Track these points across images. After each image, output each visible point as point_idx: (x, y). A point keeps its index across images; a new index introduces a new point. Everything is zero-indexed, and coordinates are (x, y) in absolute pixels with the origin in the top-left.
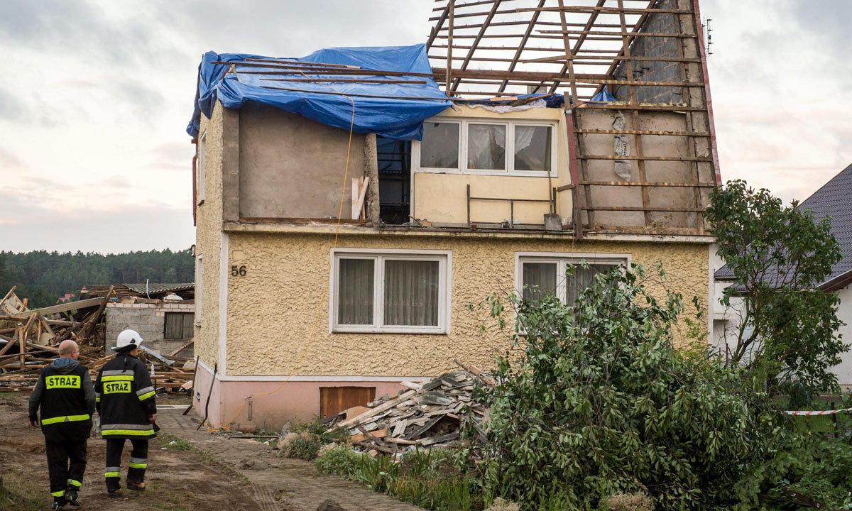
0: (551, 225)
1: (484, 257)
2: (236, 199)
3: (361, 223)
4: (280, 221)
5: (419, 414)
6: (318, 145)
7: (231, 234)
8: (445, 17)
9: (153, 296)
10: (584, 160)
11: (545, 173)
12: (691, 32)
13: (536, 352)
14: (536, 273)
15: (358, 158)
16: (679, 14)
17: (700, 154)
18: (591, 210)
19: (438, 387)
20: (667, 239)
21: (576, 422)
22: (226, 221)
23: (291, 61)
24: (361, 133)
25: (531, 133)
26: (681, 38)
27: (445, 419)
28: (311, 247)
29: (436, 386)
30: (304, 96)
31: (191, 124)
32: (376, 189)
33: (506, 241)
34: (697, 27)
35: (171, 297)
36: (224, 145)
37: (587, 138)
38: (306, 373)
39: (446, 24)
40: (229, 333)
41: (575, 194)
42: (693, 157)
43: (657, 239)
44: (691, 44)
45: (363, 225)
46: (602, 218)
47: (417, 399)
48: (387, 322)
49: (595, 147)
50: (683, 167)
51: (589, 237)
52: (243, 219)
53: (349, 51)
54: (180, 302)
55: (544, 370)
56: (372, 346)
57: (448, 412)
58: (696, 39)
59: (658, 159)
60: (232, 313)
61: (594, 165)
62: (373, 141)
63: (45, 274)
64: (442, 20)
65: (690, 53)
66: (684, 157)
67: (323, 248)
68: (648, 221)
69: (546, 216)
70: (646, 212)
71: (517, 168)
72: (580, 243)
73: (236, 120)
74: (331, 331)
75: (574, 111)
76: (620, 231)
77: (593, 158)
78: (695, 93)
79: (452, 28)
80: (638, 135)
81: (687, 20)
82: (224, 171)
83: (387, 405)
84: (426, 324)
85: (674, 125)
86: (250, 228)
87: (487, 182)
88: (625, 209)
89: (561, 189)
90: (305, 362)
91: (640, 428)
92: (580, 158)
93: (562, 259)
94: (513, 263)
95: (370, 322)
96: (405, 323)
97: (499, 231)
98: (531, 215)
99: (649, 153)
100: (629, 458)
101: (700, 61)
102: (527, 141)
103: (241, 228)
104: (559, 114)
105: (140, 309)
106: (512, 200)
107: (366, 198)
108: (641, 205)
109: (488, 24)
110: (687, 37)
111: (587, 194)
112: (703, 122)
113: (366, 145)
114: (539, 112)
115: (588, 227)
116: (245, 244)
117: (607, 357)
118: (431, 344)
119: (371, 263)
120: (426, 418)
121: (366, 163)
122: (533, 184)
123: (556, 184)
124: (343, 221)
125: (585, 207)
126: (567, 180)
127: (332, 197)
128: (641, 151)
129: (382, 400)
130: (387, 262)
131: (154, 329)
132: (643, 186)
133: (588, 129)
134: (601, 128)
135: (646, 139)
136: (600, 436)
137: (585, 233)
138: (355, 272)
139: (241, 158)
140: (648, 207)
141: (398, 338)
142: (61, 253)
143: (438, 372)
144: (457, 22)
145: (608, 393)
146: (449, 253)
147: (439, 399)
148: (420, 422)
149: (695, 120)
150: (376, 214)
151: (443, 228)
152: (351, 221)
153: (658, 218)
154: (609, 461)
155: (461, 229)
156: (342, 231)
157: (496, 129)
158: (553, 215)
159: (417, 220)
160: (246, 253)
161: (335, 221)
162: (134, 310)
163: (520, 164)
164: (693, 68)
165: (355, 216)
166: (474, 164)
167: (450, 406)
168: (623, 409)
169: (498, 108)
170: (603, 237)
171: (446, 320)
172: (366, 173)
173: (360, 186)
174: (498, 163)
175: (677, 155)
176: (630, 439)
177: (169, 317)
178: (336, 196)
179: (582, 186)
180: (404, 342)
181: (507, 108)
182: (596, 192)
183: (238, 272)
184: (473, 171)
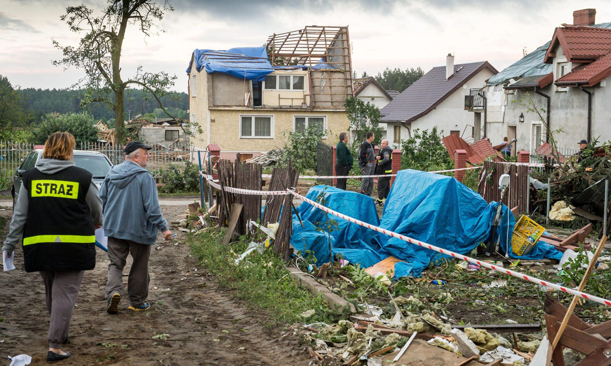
0: (304, 107)
1: (284, 116)
2: (212, 100)
3: (248, 106)
4: (225, 106)
5: (266, 160)
6: (235, 83)
7: (210, 110)
8: (272, 40)
9: (158, 123)
10: (314, 87)
11: (302, 90)
12: (346, 47)
13: (293, 143)
14: (299, 121)
15: (247, 87)
16: (343, 41)
17: (348, 84)
18: (315, 102)
19: (271, 153)
20: (338, 110)
21: (301, 157)
22: (209, 107)
23: (222, 52)
24: (248, 79)
25: (298, 78)
26: (343, 49)
27: (273, 161)
28: (234, 114)
29: (270, 153)
30: (231, 69)
31: (188, 69)
32: (252, 97)
33: (290, 111)
34: (348, 45)
35: (166, 124)
36: (208, 84)
37: (314, 80)
38: (233, 150)
39: (272, 42)
40: (210, 139)
41: (310, 97)
42: (346, 86)
43: (335, 110)
44: (346, 50)
45: (248, 107)
46: (318, 104)
47: (265, 157)
48: (256, 135)
49: (317, 83)
50: (344, 89)
51: (315, 110)
52: (214, 106)
53: (241, 48)
54: (169, 126)
55: (295, 147)
56: (251, 142)
57: (274, 160)
58: (348, 49)
59: (335, 86)
60: (211, 133)
61: (317, 88)
62: (251, 82)
63: (35, 102)
64: (271, 41)
65: (346, 53)
66: (344, 85)
67: (237, 114)
68: (332, 105)
69: (302, 103)
70: (332, 102)
71: (294, 89)
72: (312, 112)
73: (211, 76)
74: (239, 138)
75: (311, 72)
76: (324, 108)
77: (316, 86)
78: (347, 66)
79: (274, 42)
80: (330, 79)
81: (345, 43)
82: (208, 92)
83: (257, 158)
84: (267, 135)
85: (341, 76)
86: (216, 108)
87: (285, 93)
88: (325, 102)
89: (307, 95)
90: (232, 147)
91: (314, 158)
92: (312, 86)
93: (307, 116)
94: (293, 117)
95: (251, 135)
96: (261, 136)
97: (288, 108)
98: (298, 103)
99: (333, 85)
100: (312, 165)
101: (349, 56)
102: (297, 80)
103: (213, 108)
104: (306, 72)
105: (156, 129)
106: (292, 99)
107: (249, 99)
108: (330, 100)
109: (285, 41)
110: (345, 48)
111: (314, 97)
112: (349, 75)
113: (249, 83)
114: (300, 72)
115: (314, 107)
116: (215, 113)
117: (308, 144)
118: (268, 141)
119: (251, 118)
120: (268, 161)
121: (249, 89)
122: (299, 94)
123: (306, 94)
124: (243, 106)
125: (314, 101)
126: (308, 93)
127: (239, 98)
128: (330, 84)
129: (255, 157)
130: (256, 118)
131: (162, 137)
132: (331, 95)
133: (314, 77)
134: (318, 77)
135: (333, 80)
136: (306, 160)
137: (313, 109)
138: (246, 121)
139: (213, 88)
140: (333, 100)
141: (259, 140)
142: (43, 89)
143: (271, 150)
144: (275, 41)
145: (308, 151)
146: (274, 115)
147: (271, 157)
148: (267, 162)
149: (347, 74)
150: (252, 103)
151: (272, 108)
152: (244, 106)
153: (335, 104)
154: (307, 165)
155: (277, 108)
156: (243, 109)
157: (287, 77)
158: (305, 103)
159: (264, 105)
160: (216, 116)
161: (241, 106)
162: (154, 129)
163: (295, 87)
164: (347, 58)
165: (246, 105)
166: (281, 88)
167: (274, 158)
168: (311, 155)
169: (288, 71)
170: (319, 110)
171: (273, 135)
172: (249, 92)
173: (247, 95)
174: (288, 87)
175: (341, 85)
176: (312, 161)
177: (167, 132)
178: (240, 98)
179: (313, 95)
180: (261, 141)
181: (291, 71)
182: (317, 96)
183: (213, 121)
184: (280, 90)
